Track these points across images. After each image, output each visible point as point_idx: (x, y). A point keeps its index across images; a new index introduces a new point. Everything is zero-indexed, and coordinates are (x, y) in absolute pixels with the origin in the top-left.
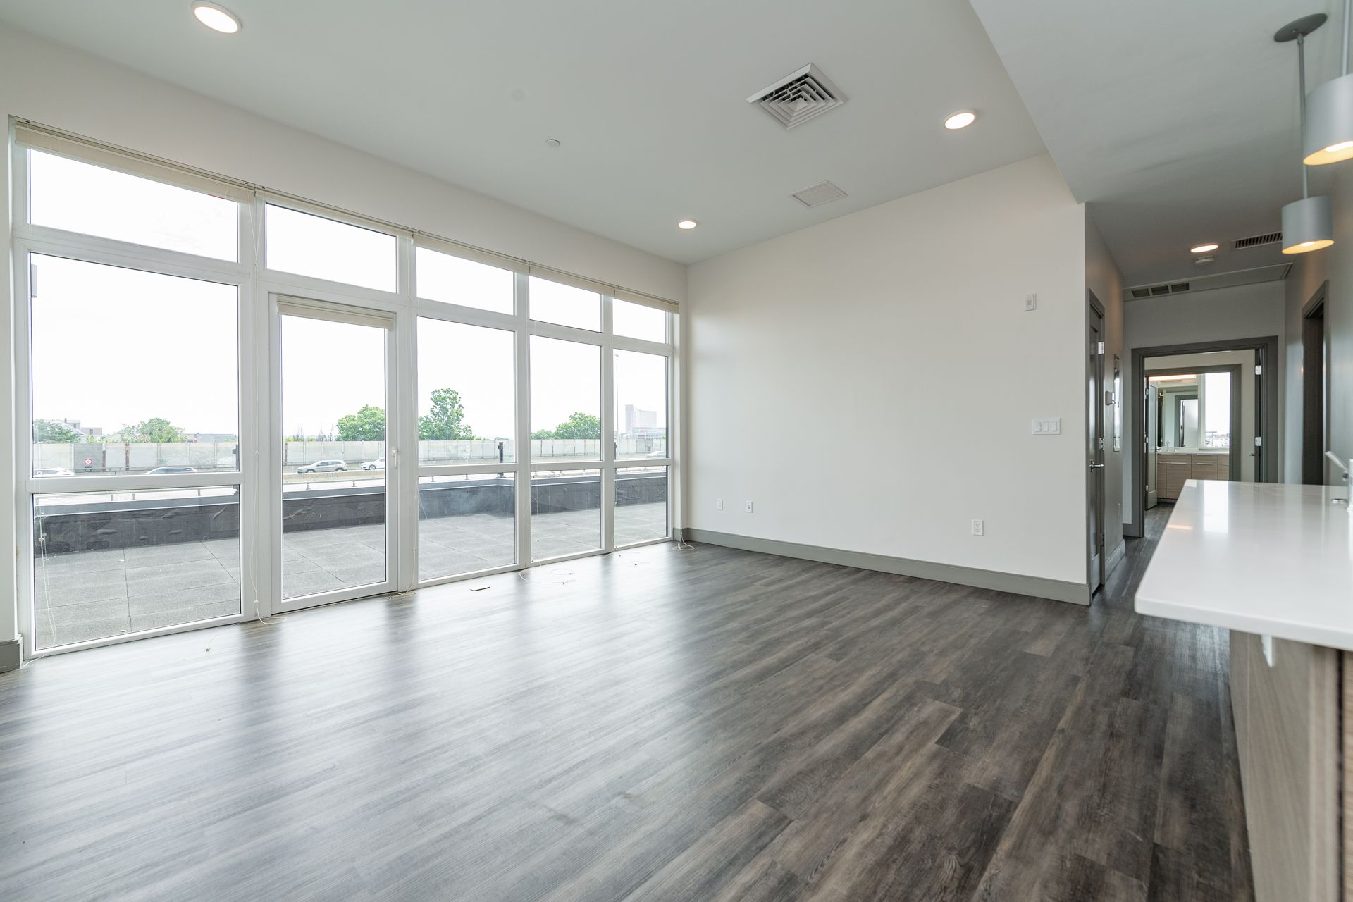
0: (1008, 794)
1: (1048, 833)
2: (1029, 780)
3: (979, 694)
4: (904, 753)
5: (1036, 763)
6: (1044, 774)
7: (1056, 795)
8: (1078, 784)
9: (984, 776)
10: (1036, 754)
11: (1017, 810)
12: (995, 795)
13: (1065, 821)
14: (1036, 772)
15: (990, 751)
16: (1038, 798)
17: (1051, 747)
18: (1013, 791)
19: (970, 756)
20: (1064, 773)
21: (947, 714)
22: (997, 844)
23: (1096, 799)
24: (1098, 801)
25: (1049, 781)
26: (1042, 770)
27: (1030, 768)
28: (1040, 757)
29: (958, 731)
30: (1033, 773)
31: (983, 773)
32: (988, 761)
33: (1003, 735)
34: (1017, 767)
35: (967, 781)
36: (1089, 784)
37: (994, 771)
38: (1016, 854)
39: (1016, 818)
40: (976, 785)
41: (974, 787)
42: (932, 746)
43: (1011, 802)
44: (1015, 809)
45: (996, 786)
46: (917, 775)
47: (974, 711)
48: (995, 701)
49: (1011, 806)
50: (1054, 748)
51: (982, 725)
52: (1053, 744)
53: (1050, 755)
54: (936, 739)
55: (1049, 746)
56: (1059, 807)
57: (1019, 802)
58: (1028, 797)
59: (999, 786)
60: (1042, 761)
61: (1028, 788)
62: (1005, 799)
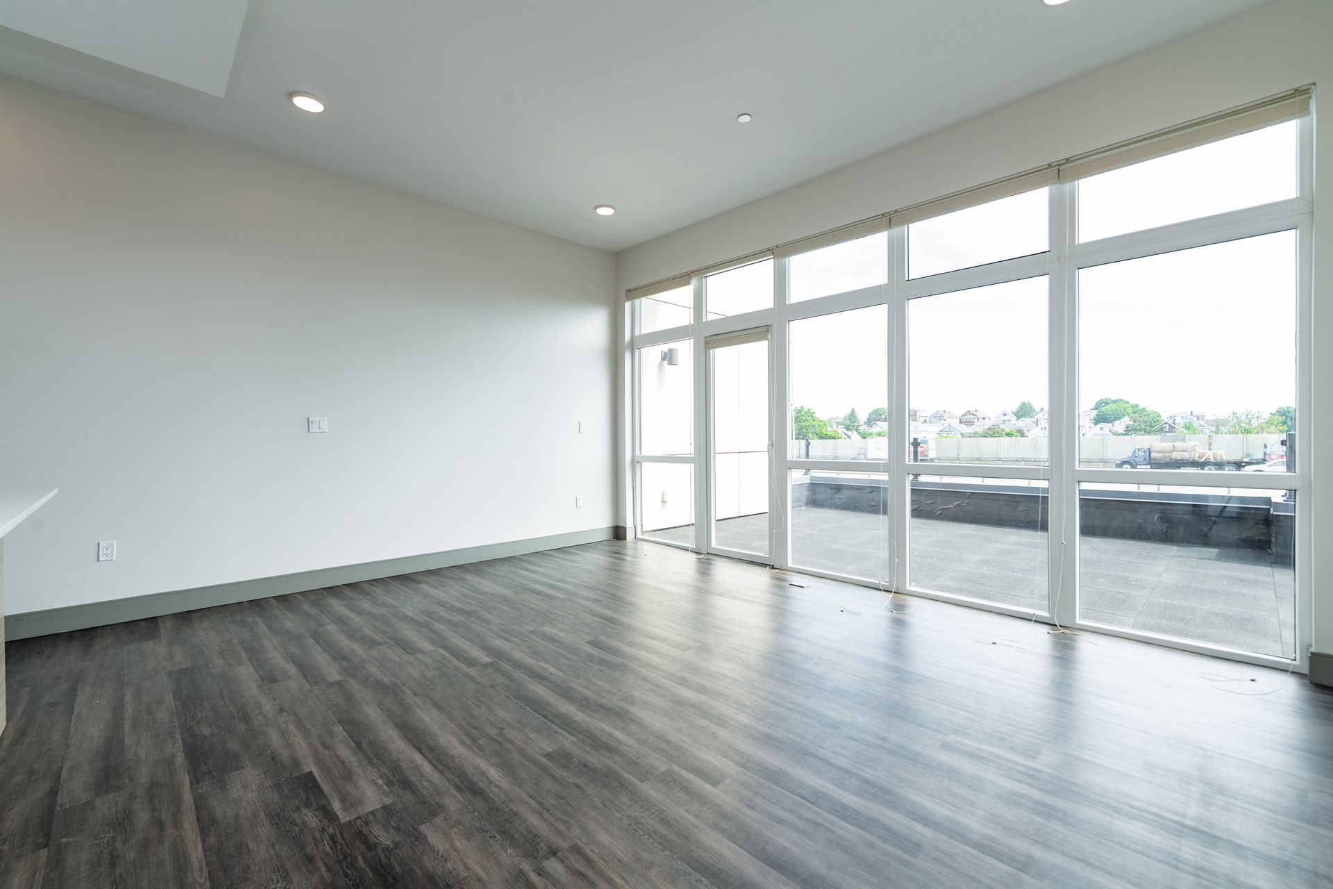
0: (206, 786)
1: (153, 787)
2: (197, 809)
3: (360, 859)
4: (320, 748)
5: (204, 832)
6: (187, 826)
7: (163, 817)
8: (145, 845)
9: (239, 782)
10: (212, 840)
11: (188, 782)
12: (215, 777)
13: (143, 803)
14: (196, 822)
15: (258, 804)
16: (177, 801)
17: (200, 862)
18: (204, 791)
19: (270, 786)
20: (166, 844)
21: (348, 803)
22: (186, 756)
23: (118, 845)
24: (116, 844)
25: (177, 824)
26: (192, 828)
27: (206, 823)
28: (203, 841)
29: (312, 797)
30: (198, 819)
31: (242, 783)
32: (250, 795)
33: (265, 830)
34: (219, 813)
35: (248, 768)
36: (132, 855)
37: (235, 791)
38: (169, 762)
39: (185, 777)
40: (238, 772)
41: (238, 769)
42: (310, 766)
43: (198, 782)
44: (191, 781)
45: (222, 784)
46: (288, 745)
47: (331, 831)
48: (329, 870)
49: (196, 780)
50: (196, 866)
51: (299, 822)
52: (201, 869)
53: (196, 852)
54: (317, 774)
55: (204, 862)
56: (153, 810)
57: (191, 787)
58: (188, 798)
59: (219, 785)
60: (199, 838)
61: (193, 802)
62: (204, 781)
